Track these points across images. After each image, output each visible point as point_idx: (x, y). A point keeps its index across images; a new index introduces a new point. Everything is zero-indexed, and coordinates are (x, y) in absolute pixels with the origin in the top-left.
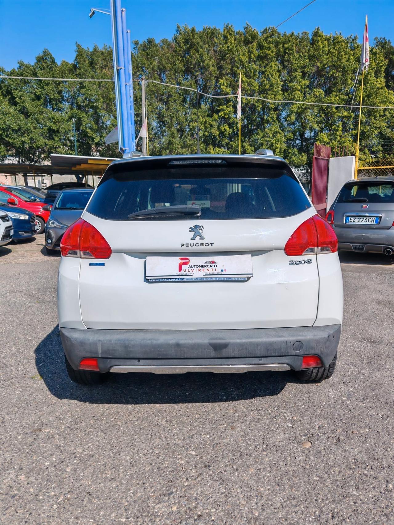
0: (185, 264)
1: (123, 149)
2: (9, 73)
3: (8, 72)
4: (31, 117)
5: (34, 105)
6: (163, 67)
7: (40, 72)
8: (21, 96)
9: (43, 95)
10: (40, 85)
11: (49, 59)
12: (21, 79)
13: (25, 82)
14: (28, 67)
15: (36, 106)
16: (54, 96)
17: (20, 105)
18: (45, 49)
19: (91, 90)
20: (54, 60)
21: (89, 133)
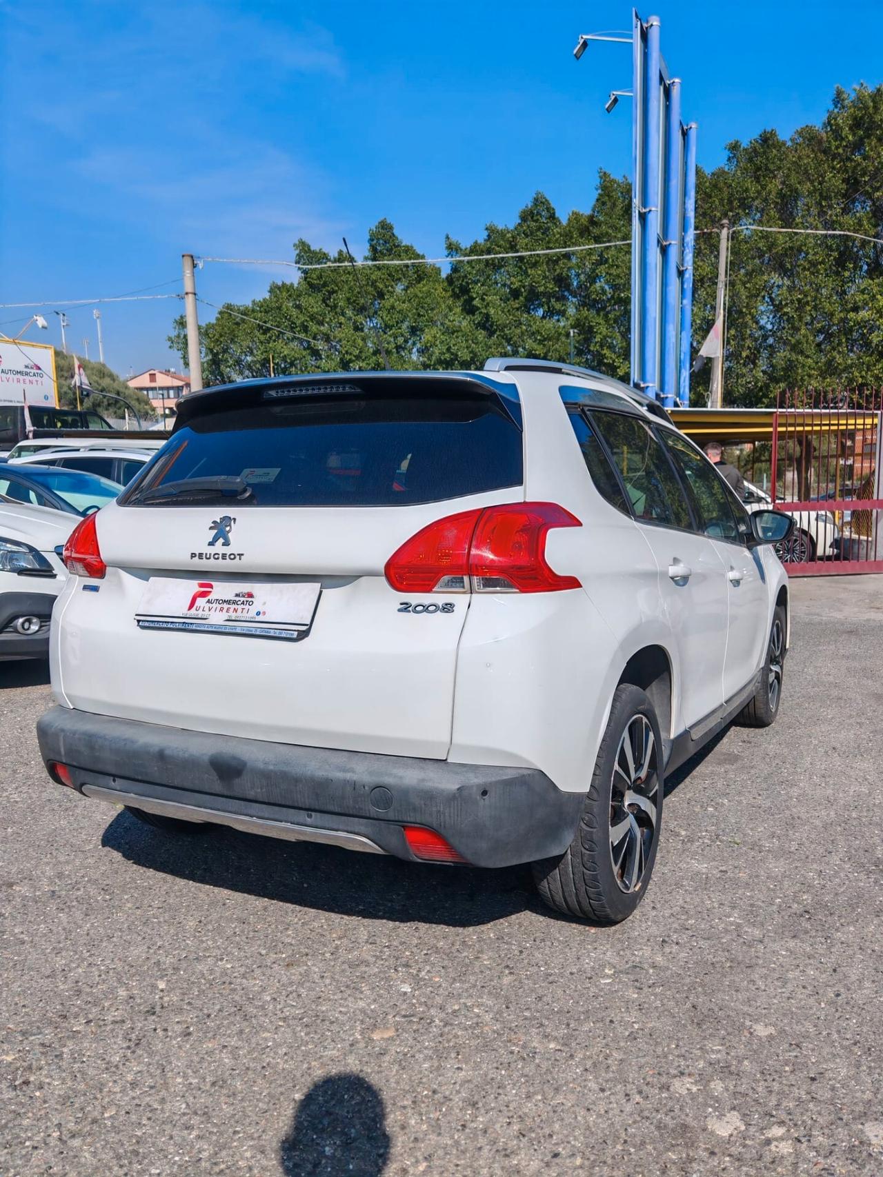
0: (203, 594)
1: (642, 385)
2: (468, 251)
3: (466, 249)
4: (498, 333)
5: (506, 310)
6: (791, 191)
7: (522, 241)
8: (484, 294)
9: (524, 287)
10: (520, 268)
11: (543, 213)
12: (487, 260)
13: (494, 264)
14: (502, 234)
15: (509, 311)
16: (546, 288)
17: (481, 313)
18: (537, 193)
19: (618, 267)
20: (554, 213)
21: (607, 358)
